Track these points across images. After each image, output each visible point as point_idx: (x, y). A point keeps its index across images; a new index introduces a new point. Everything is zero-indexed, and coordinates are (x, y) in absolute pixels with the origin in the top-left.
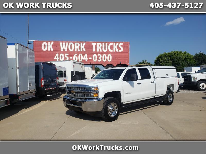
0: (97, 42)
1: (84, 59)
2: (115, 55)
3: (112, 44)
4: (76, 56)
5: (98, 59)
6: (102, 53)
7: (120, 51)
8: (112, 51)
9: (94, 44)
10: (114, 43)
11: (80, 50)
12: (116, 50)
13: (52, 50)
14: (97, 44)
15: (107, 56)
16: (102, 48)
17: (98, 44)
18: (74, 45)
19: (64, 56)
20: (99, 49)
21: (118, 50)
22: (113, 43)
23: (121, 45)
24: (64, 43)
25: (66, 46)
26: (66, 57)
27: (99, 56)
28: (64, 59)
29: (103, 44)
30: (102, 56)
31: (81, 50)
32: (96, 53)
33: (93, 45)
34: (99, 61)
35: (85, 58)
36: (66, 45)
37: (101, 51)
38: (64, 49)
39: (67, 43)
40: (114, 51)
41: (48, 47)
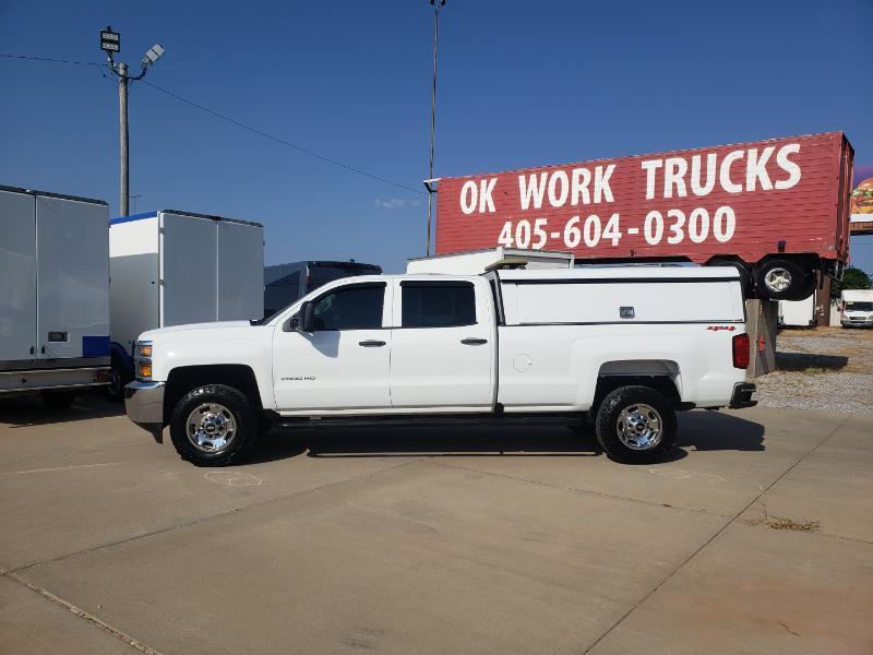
0: (664, 158)
1: (607, 235)
2: (751, 207)
3: (739, 154)
4: (575, 225)
5: (668, 233)
6: (688, 204)
7: (781, 185)
8: (738, 188)
9: (650, 166)
10: (752, 147)
11: (592, 197)
12: (758, 183)
13: (492, 209)
14: (664, 163)
15: (712, 216)
16: (687, 178)
17: (670, 163)
18: (570, 179)
19: (532, 228)
20: (675, 185)
21: (773, 183)
22: (746, 148)
23: (791, 157)
24: (533, 177)
25: (538, 186)
26: (538, 231)
27: (674, 220)
28: (531, 243)
29: (697, 160)
30: (688, 218)
31: (597, 200)
32: (661, 204)
33: (646, 170)
34: (671, 241)
35: (611, 231)
36: (539, 182)
37: (682, 192)
38: (532, 202)
39: (544, 176)
40: (751, 187)
41: (479, 197)
